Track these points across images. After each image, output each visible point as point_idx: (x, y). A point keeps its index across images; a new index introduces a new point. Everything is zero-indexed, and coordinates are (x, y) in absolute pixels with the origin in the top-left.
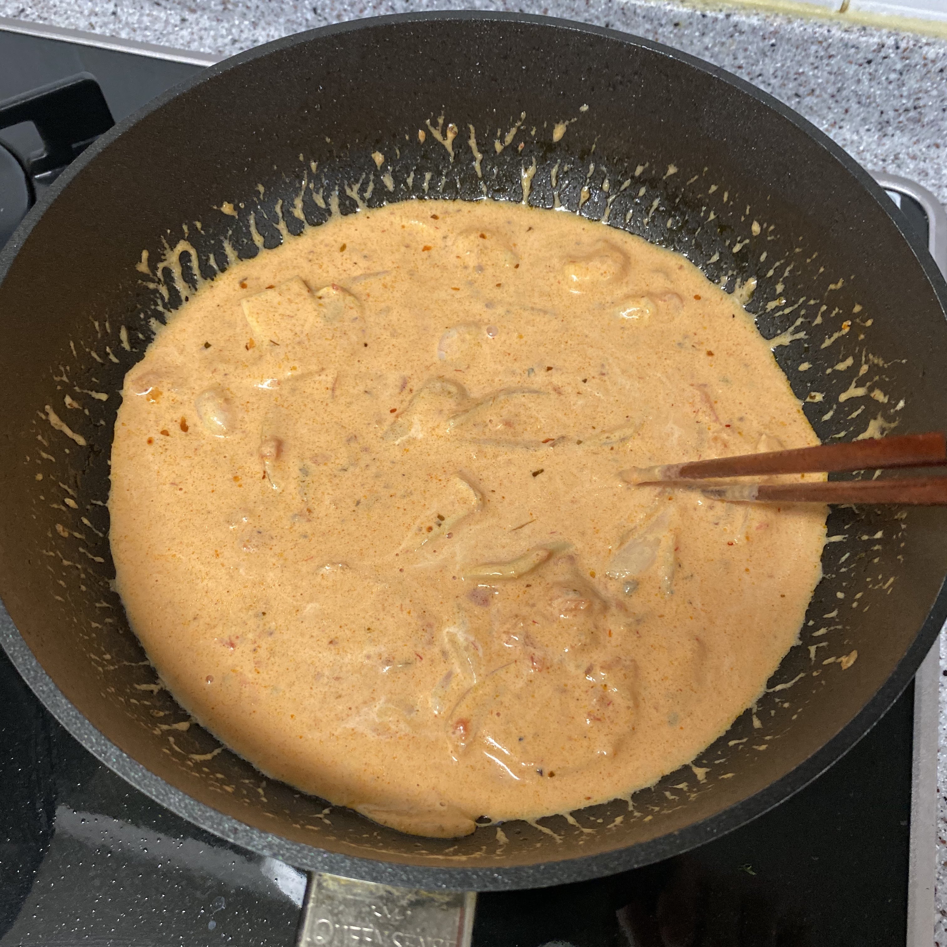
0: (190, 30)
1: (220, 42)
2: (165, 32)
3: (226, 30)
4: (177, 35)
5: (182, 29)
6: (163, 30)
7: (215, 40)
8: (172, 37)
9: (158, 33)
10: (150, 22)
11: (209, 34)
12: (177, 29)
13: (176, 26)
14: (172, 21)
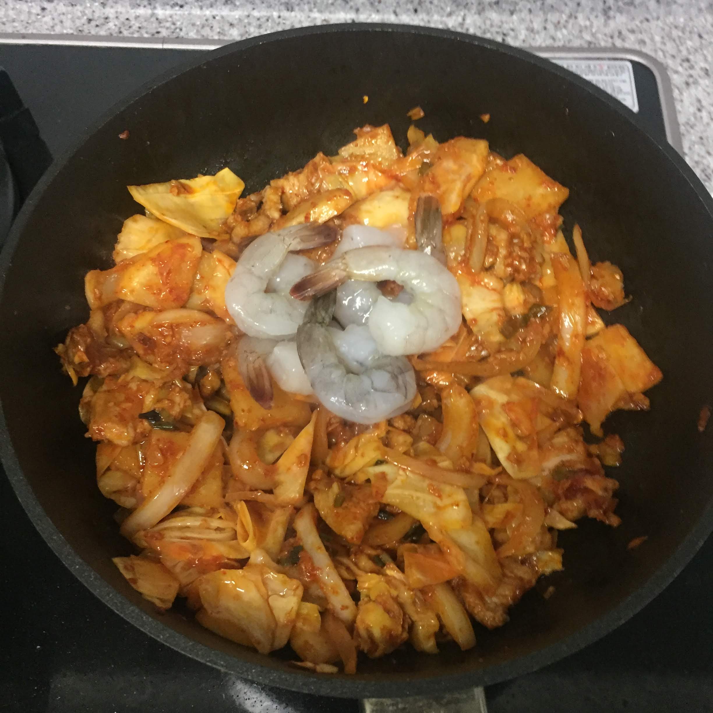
0: (50, 16)
1: (78, 23)
2: (30, 21)
3: (81, 12)
4: (41, 22)
5: (44, 16)
6: (29, 20)
7: (73, 22)
8: (37, 24)
9: (24, 23)
10: (16, 15)
11: (67, 18)
12: (39, 17)
13: (38, 15)
14: (34, 11)
